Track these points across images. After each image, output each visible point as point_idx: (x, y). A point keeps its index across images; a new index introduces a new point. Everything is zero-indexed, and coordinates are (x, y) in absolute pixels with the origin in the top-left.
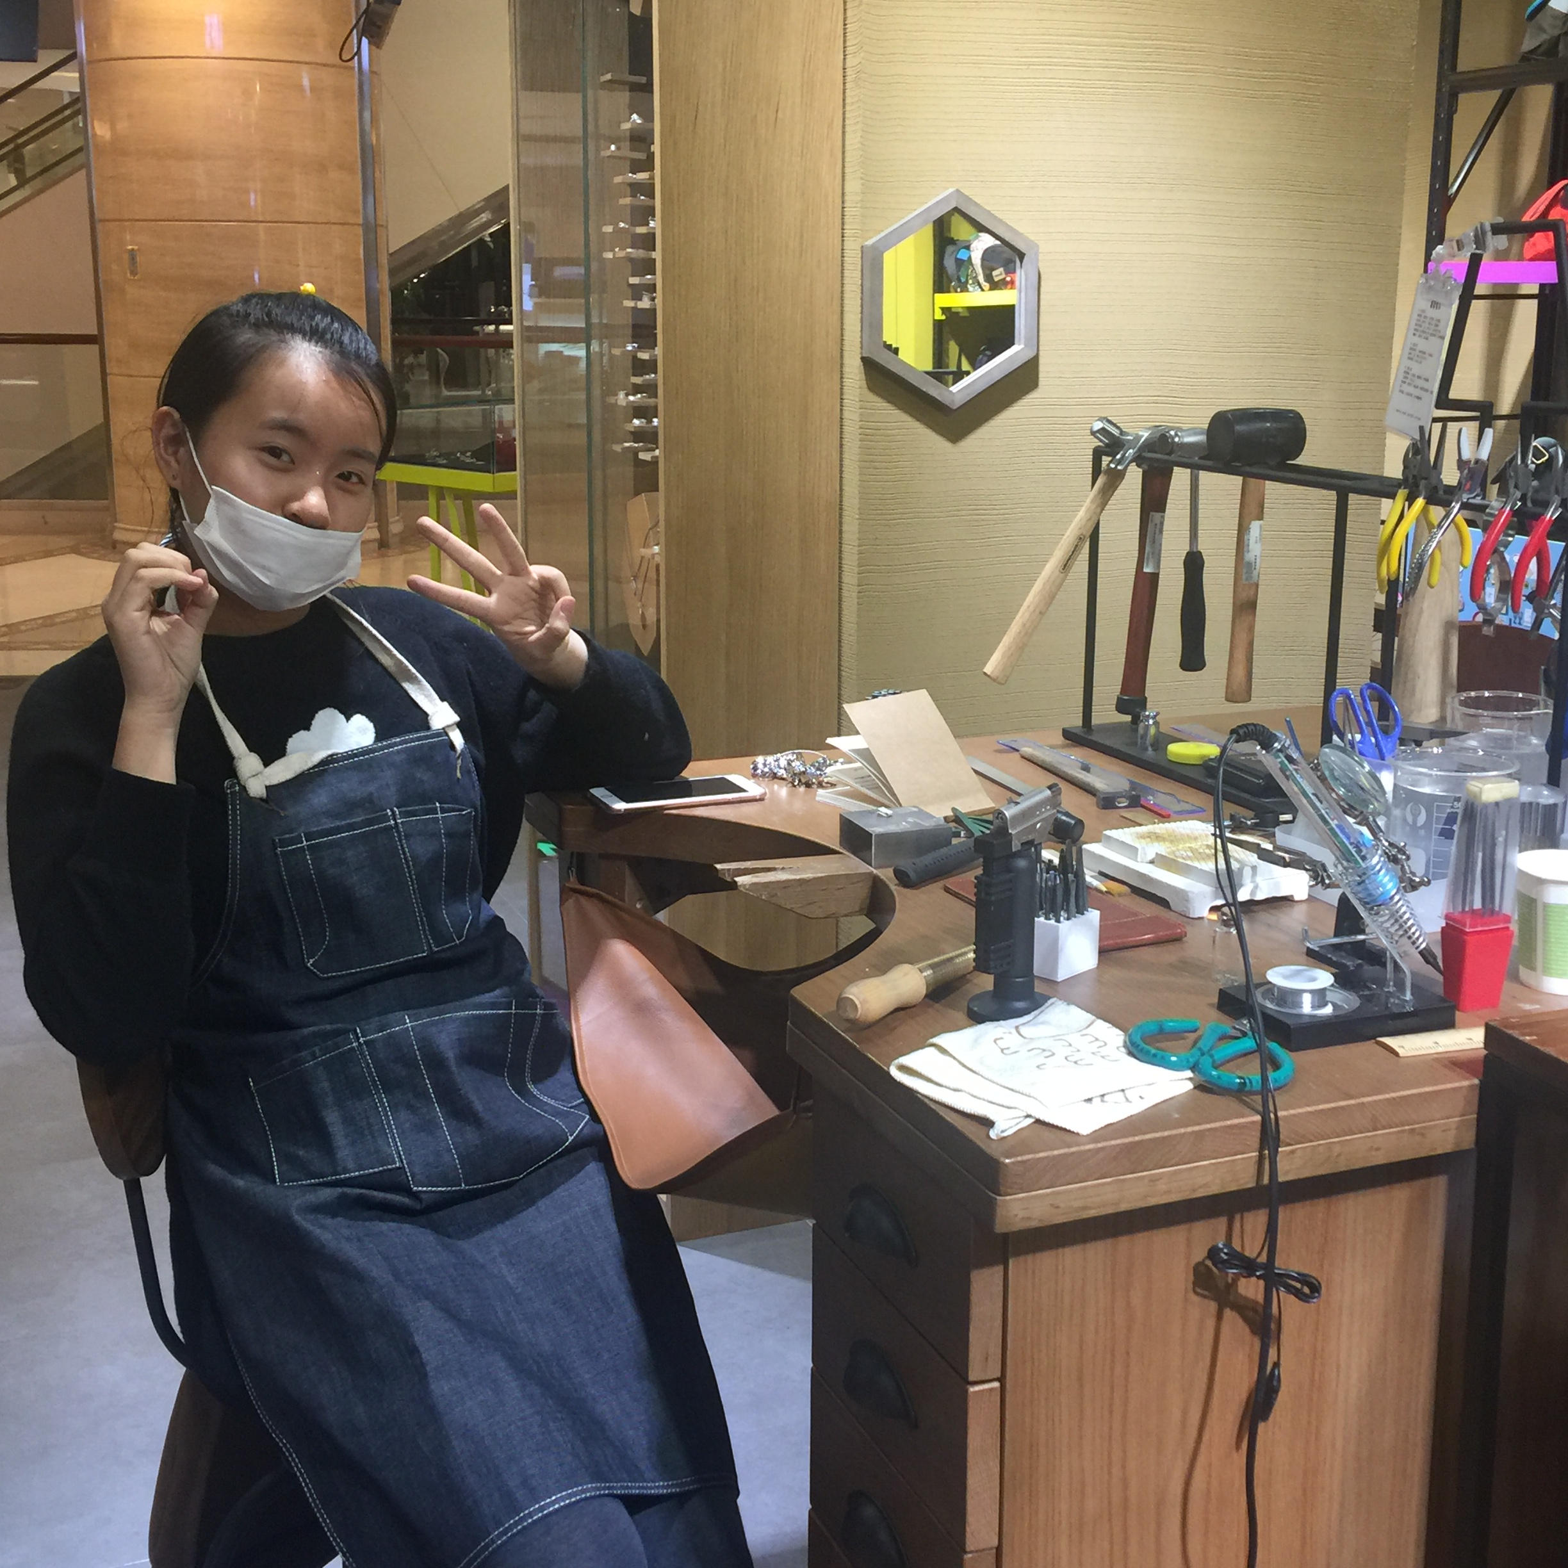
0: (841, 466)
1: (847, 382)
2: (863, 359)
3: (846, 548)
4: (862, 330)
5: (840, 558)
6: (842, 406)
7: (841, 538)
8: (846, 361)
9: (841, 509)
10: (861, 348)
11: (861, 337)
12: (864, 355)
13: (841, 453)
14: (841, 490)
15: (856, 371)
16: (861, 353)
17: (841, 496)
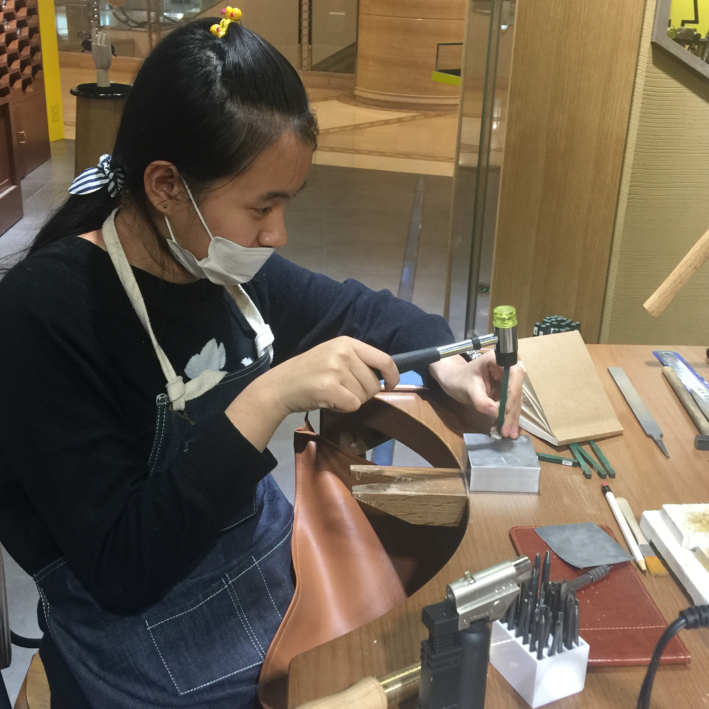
0: (630, 114)
1: (641, 58)
2: (652, 43)
3: (626, 168)
4: (654, 24)
5: (621, 174)
6: (636, 74)
7: (623, 161)
8: (643, 43)
9: (626, 142)
10: (652, 35)
11: (653, 28)
12: (654, 41)
13: (631, 106)
14: (628, 129)
15: (647, 51)
16: (652, 39)
17: (627, 133)
